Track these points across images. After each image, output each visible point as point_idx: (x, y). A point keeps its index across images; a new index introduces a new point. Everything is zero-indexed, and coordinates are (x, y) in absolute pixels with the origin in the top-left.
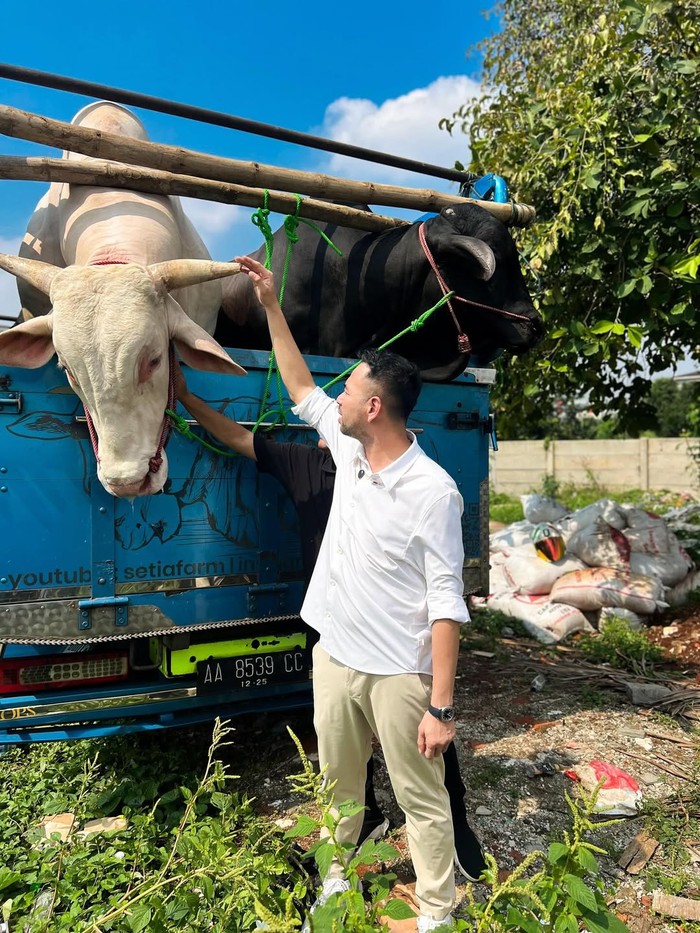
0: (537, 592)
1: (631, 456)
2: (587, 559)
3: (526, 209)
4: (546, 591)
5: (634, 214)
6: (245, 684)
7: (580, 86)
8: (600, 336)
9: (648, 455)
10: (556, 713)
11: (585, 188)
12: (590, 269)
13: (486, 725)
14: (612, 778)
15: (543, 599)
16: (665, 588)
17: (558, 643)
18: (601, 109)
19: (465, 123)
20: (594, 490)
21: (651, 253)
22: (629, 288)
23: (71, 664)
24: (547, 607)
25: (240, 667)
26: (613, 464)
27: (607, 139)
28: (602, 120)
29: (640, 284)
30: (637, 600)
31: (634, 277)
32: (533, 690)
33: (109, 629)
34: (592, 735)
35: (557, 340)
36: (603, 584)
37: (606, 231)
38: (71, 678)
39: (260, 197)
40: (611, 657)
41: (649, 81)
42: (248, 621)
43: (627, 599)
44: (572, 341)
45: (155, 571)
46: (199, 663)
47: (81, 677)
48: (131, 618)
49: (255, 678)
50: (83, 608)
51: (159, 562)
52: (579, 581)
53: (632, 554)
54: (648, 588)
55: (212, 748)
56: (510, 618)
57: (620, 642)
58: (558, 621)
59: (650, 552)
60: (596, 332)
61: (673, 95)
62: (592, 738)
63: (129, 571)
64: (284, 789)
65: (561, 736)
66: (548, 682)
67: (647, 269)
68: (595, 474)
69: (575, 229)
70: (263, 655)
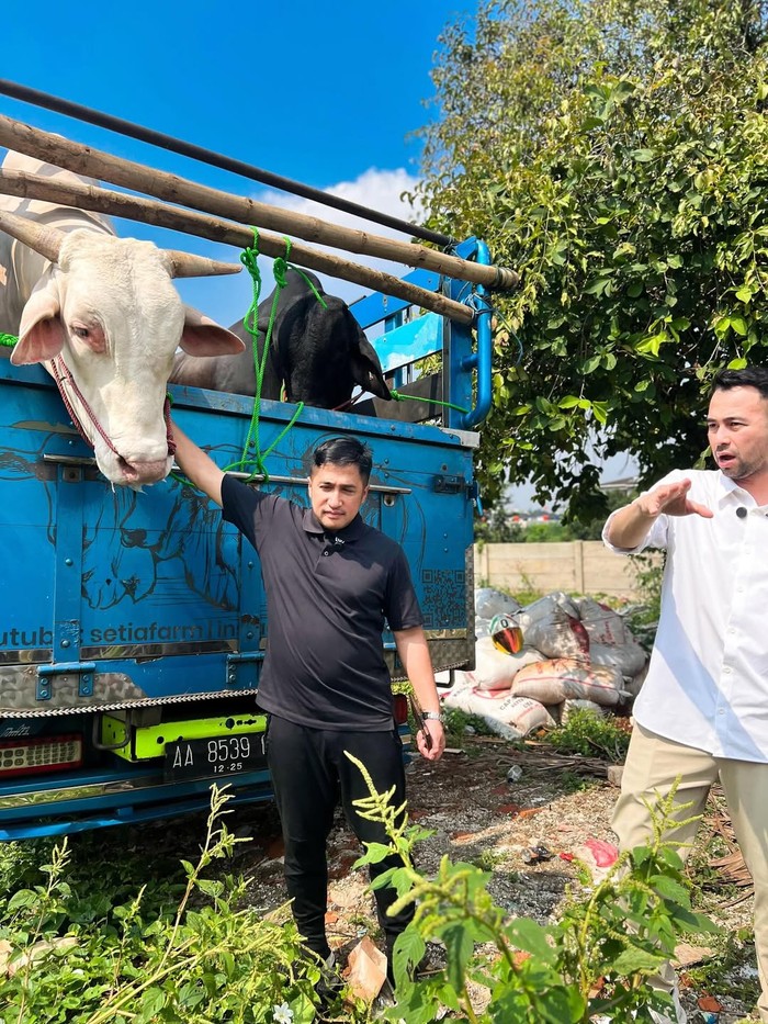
0: (497, 687)
1: (565, 560)
2: (545, 651)
3: (510, 273)
4: (506, 685)
5: (596, 294)
6: (218, 769)
7: (538, 169)
8: (566, 412)
9: (582, 559)
10: (540, 800)
11: (550, 264)
12: (555, 346)
13: (469, 817)
14: (610, 856)
15: (504, 693)
16: (626, 678)
17: (523, 738)
18: (560, 193)
19: (426, 198)
20: (530, 595)
21: (614, 330)
22: (594, 364)
23: (14, 750)
24: (509, 701)
25: (213, 748)
26: (547, 568)
27: (568, 220)
28: (564, 201)
29: (604, 361)
30: (599, 689)
31: (598, 354)
32: (511, 780)
33: (72, 699)
34: (581, 817)
35: (522, 416)
36: (565, 675)
37: (572, 309)
38: (13, 766)
39: (249, 237)
40: (582, 747)
41: (607, 167)
42: (226, 693)
43: (589, 690)
44: (537, 417)
45: (126, 635)
46: (167, 744)
47: (25, 765)
48: (97, 688)
49: (229, 761)
50: (43, 675)
51: (130, 624)
52: (541, 672)
53: (591, 646)
54: (610, 678)
55: (212, 817)
56: (471, 715)
57: (590, 731)
58: (521, 716)
59: (607, 643)
60: (563, 407)
61: (632, 180)
62: (581, 820)
63: (96, 633)
64: (256, 896)
65: (550, 821)
66: (524, 773)
67: (610, 347)
68: (530, 578)
69: (538, 305)
70: (239, 736)
